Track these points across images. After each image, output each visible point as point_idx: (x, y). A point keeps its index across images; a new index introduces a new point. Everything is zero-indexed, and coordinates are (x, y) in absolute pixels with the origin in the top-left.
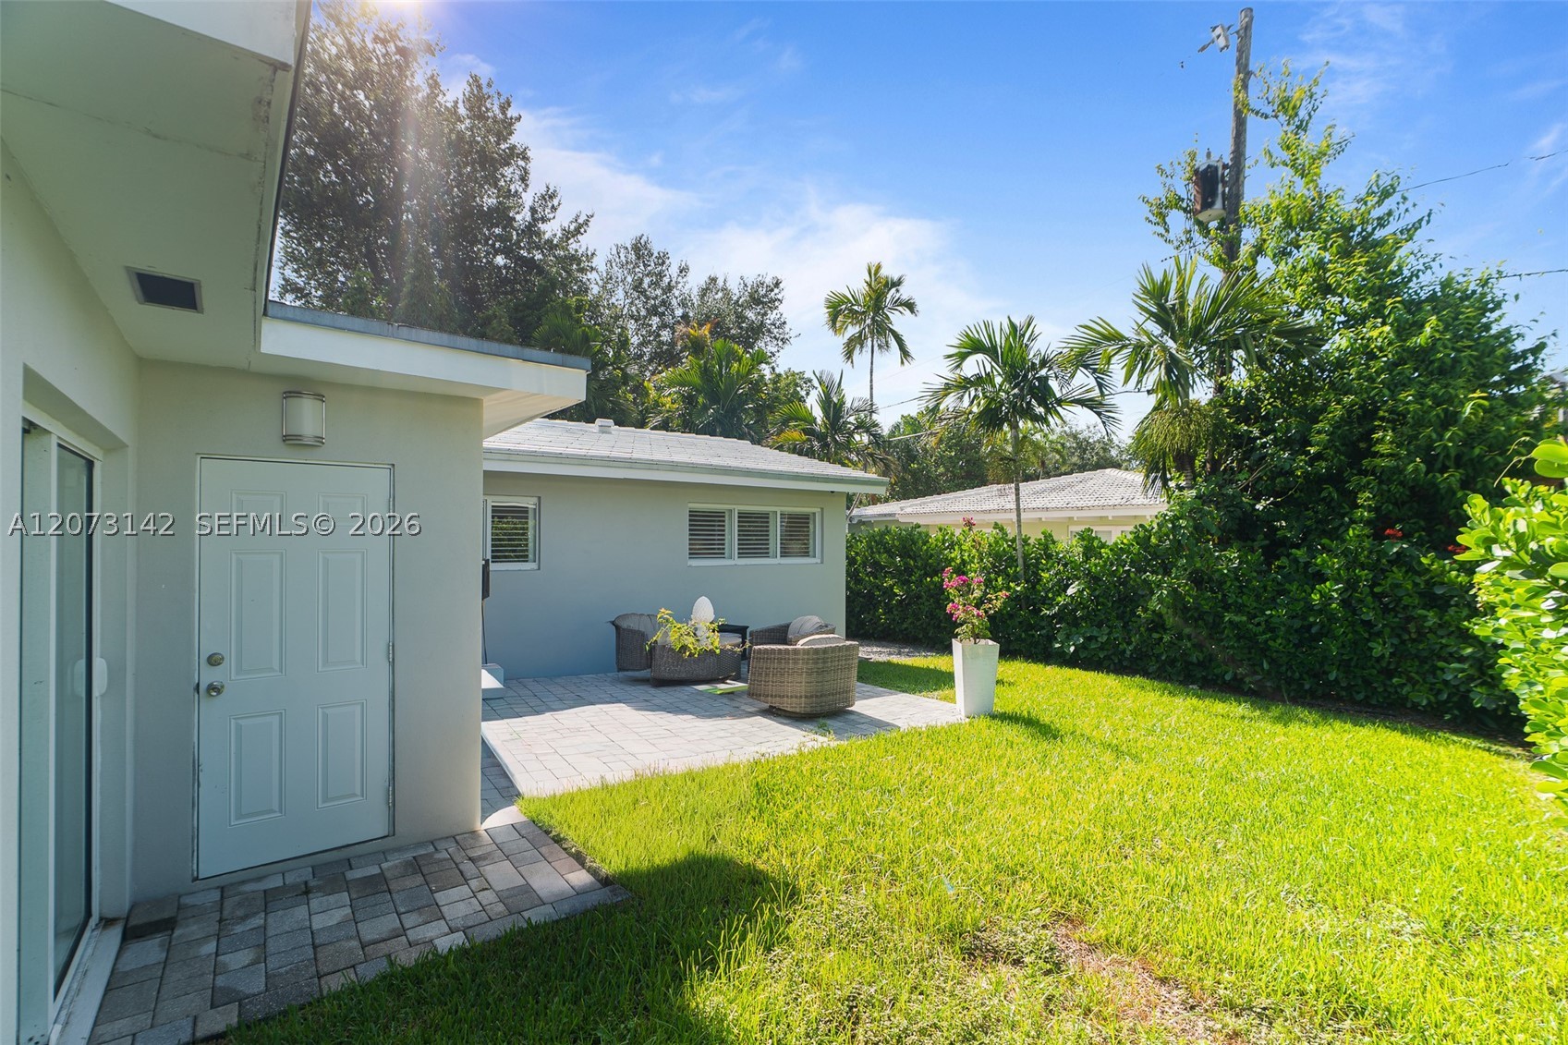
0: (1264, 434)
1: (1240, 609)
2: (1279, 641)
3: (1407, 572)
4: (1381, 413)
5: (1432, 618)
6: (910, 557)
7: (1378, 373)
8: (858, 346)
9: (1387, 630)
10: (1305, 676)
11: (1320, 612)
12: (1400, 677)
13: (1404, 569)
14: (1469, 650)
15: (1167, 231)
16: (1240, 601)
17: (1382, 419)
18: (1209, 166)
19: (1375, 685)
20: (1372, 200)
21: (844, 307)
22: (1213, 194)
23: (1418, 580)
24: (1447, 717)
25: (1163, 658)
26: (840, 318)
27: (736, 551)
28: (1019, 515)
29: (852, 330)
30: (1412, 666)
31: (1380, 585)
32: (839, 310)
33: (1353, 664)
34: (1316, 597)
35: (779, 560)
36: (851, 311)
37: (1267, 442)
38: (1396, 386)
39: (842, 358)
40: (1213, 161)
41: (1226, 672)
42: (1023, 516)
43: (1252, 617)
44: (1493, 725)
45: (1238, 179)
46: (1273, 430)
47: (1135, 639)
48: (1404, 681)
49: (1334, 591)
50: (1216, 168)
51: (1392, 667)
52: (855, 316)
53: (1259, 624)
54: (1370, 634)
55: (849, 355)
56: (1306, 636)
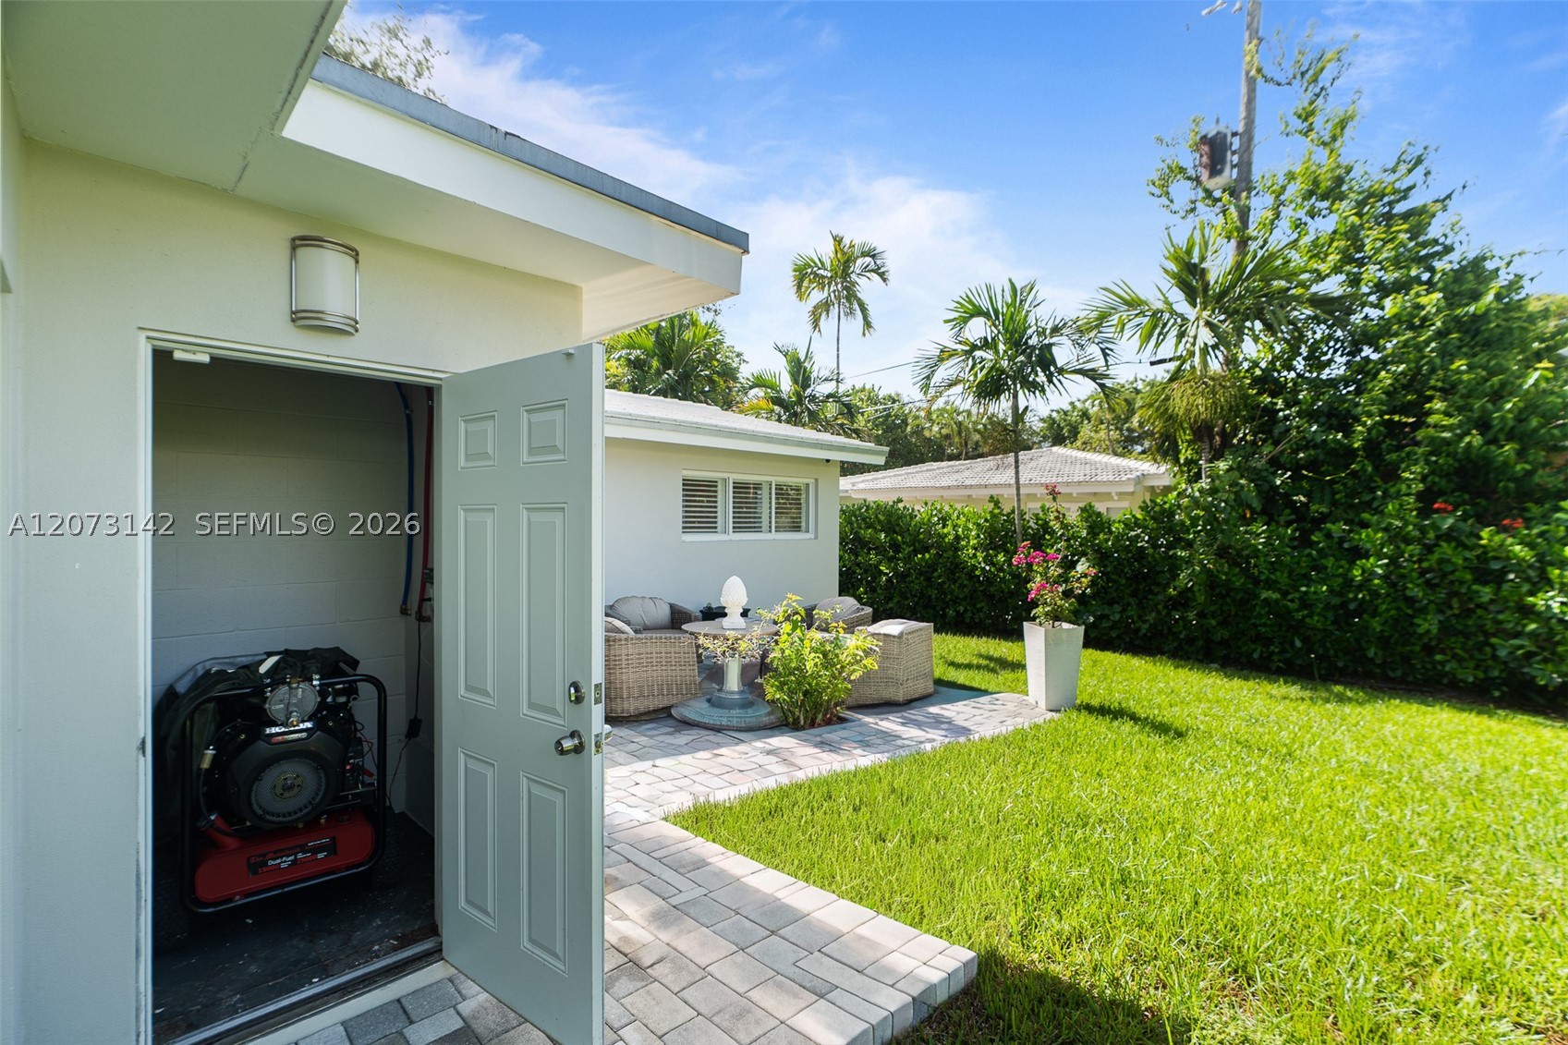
0: (1288, 406)
1: (1270, 585)
2: (1316, 618)
3: (1456, 548)
4: (1432, 382)
5: (1486, 593)
6: (895, 532)
7: (1427, 343)
8: (824, 314)
9: (1432, 607)
10: (1340, 654)
11: (1360, 587)
12: (1445, 654)
13: (1453, 544)
14: (1533, 626)
15: (1172, 201)
16: (1273, 577)
17: (1434, 388)
18: (1218, 133)
19: (1413, 662)
20: (1403, 168)
21: (809, 270)
22: (1222, 161)
23: (1468, 554)
24: (1497, 694)
25: (1182, 636)
26: (805, 283)
27: (731, 525)
28: (1018, 489)
29: (817, 296)
30: (1455, 643)
31: (1427, 560)
32: (805, 275)
33: (1392, 641)
34: (1357, 572)
35: (774, 535)
36: (816, 275)
37: (1290, 415)
38: (1447, 355)
39: (809, 327)
40: (1222, 128)
41: (1254, 651)
42: (1023, 491)
43: (1285, 594)
44: (1541, 701)
45: (1249, 147)
46: (1297, 402)
47: (1151, 617)
48: (1448, 658)
49: (1378, 566)
50: (1225, 136)
51: (1433, 643)
52: (821, 282)
53: (1292, 601)
54: (1415, 610)
55: (816, 324)
56: (1343, 613)
